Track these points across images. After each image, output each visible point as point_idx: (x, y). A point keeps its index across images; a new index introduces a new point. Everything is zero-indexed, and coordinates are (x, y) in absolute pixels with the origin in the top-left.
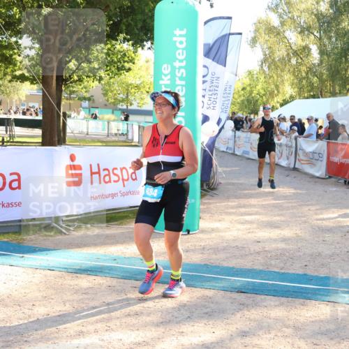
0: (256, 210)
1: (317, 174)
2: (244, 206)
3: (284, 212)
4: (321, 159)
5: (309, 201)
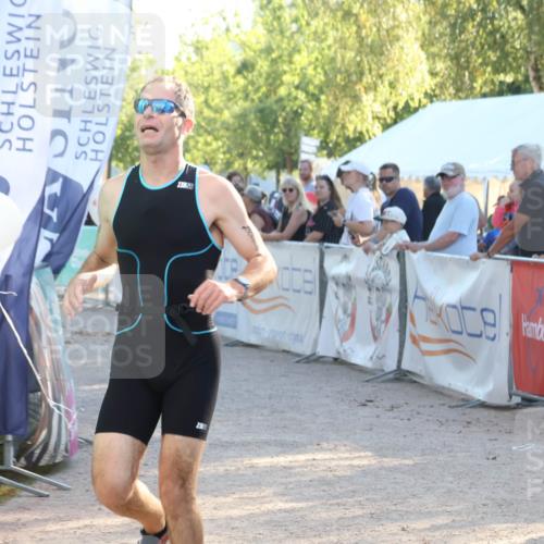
1: (479, 393)
4: (490, 332)
5: (414, 496)
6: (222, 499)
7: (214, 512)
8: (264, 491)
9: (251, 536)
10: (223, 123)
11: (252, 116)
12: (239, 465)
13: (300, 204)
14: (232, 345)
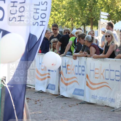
10: (63, 6)
11: (76, 3)
13: (113, 42)
14: (82, 104)
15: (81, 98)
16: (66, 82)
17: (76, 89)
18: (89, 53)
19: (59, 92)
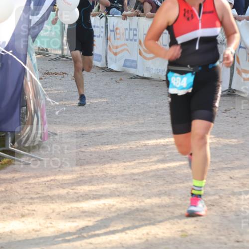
0: (114, 186)
2: (90, 181)
3: (174, 187)
5: (237, 159)
6: (129, 164)
7: (124, 170)
8: (152, 158)
9: (144, 183)
12: (138, 145)
14: (134, 78)
15: (133, 71)
16: (115, 51)
17: (126, 60)
18: (143, 12)
19: (107, 64)
